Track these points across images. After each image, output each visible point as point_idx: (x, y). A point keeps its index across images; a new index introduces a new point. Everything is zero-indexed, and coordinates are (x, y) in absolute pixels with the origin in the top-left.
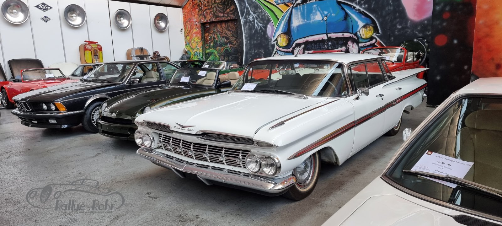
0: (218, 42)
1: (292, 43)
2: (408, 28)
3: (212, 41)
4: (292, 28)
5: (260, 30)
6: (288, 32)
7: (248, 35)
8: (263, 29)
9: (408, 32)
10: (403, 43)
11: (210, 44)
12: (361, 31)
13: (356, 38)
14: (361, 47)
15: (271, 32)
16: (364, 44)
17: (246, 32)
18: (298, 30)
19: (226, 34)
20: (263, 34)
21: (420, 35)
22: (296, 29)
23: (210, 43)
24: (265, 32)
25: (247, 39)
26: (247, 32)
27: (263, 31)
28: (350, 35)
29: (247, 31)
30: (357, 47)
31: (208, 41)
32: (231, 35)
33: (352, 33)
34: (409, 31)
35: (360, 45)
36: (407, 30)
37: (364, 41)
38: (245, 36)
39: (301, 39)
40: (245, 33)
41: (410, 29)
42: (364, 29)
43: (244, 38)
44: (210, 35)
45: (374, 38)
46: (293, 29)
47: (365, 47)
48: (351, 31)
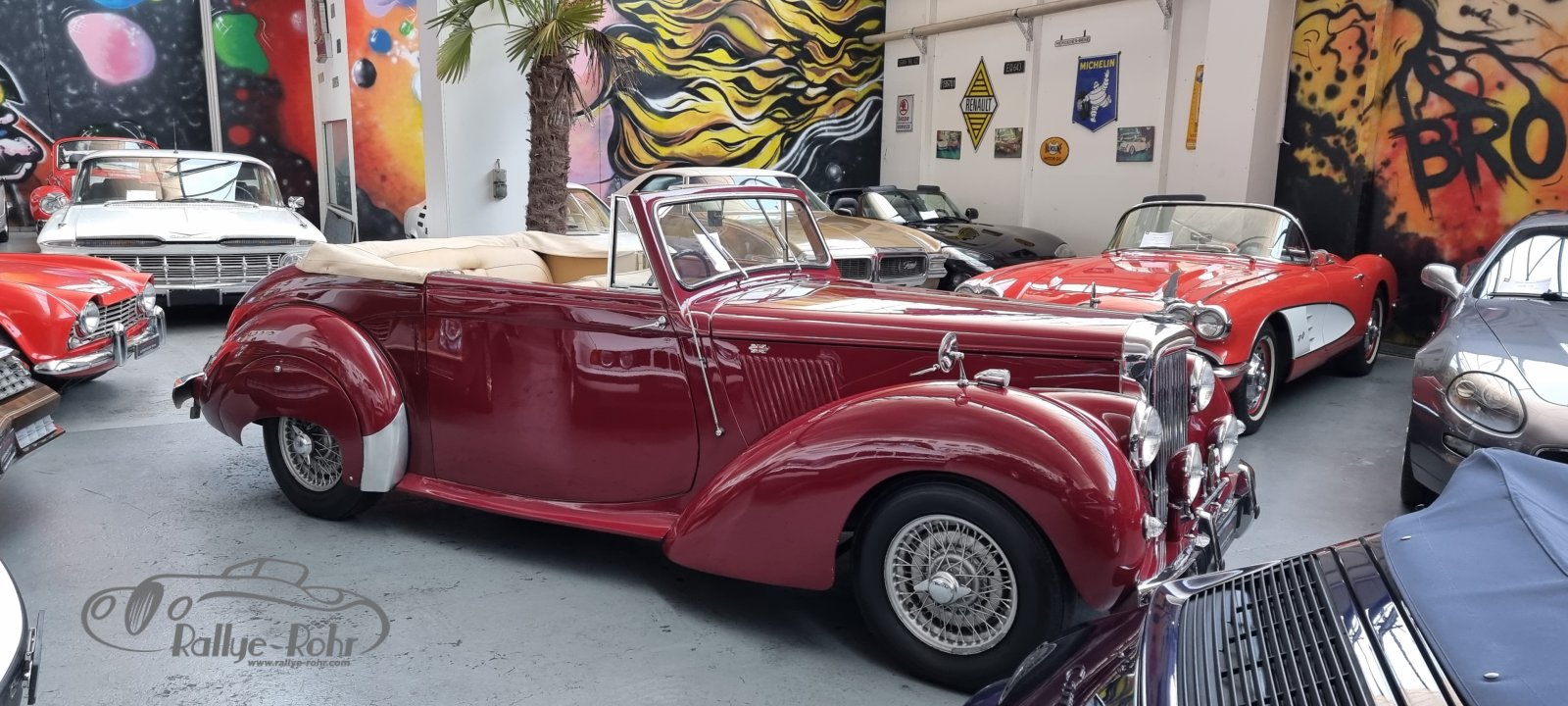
2: (95, 97)
9: (97, 106)
10: (87, 128)
21: (126, 115)
34: (99, 103)
36: (93, 100)
41: (100, 100)
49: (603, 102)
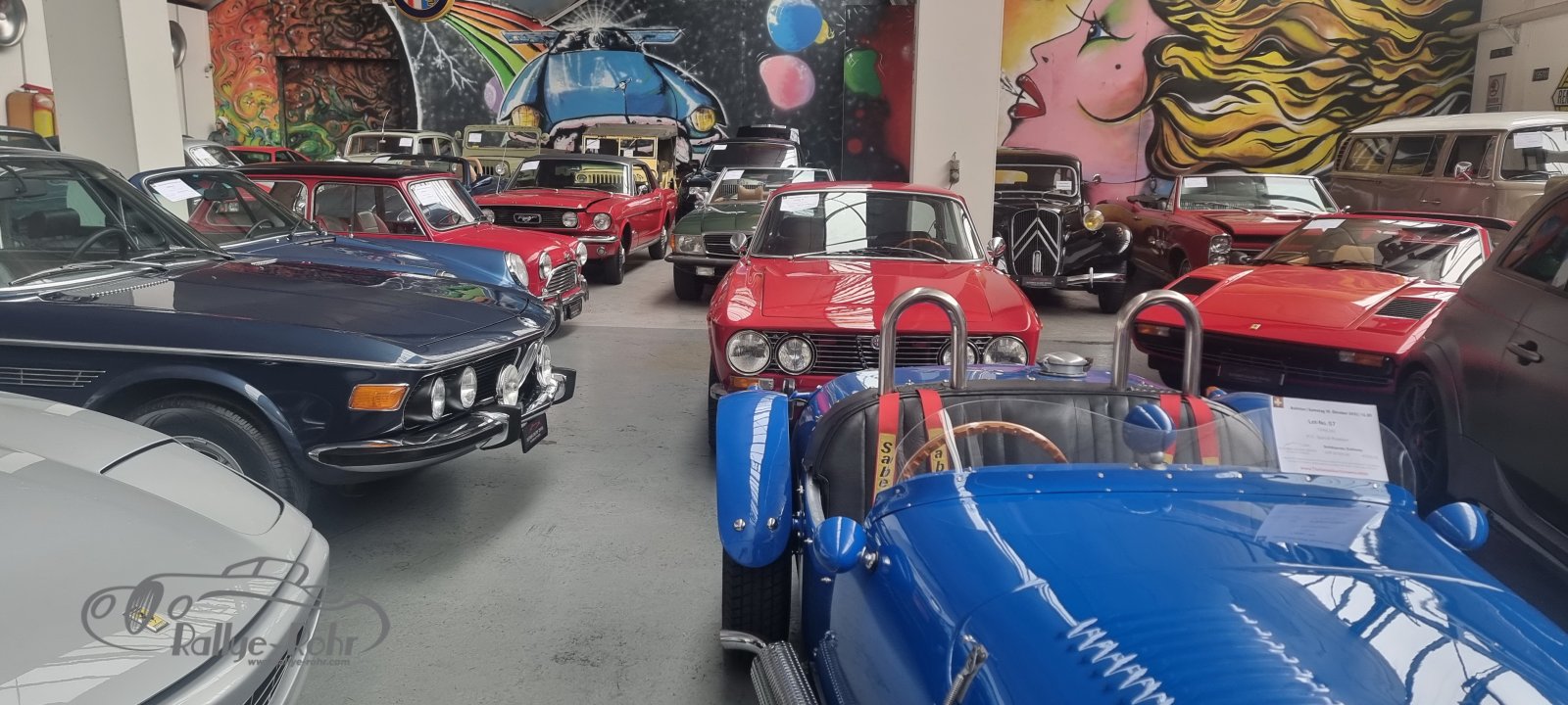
0: (331, 108)
1: (548, 126)
2: (772, 118)
3: (310, 106)
4: (548, 96)
5: (464, 91)
6: (538, 102)
7: (430, 102)
8: (475, 90)
11: (304, 111)
12: (692, 116)
13: (685, 129)
14: (694, 146)
15: (494, 99)
16: (699, 141)
17: (424, 92)
18: (562, 101)
19: (358, 91)
20: (472, 100)
22: (558, 100)
23: (303, 109)
24: (479, 98)
25: (427, 109)
26: (427, 93)
27: (472, 94)
28: (674, 122)
29: (427, 90)
30: (687, 146)
31: (295, 103)
32: (374, 95)
33: (676, 120)
35: (692, 142)
37: (700, 135)
38: (422, 101)
39: (570, 122)
40: (422, 95)
41: (775, 121)
42: (698, 114)
43: (418, 105)
44: (304, 88)
45: (717, 131)
46: (551, 99)
47: (702, 146)
48: (674, 116)
49: (1146, 107)
